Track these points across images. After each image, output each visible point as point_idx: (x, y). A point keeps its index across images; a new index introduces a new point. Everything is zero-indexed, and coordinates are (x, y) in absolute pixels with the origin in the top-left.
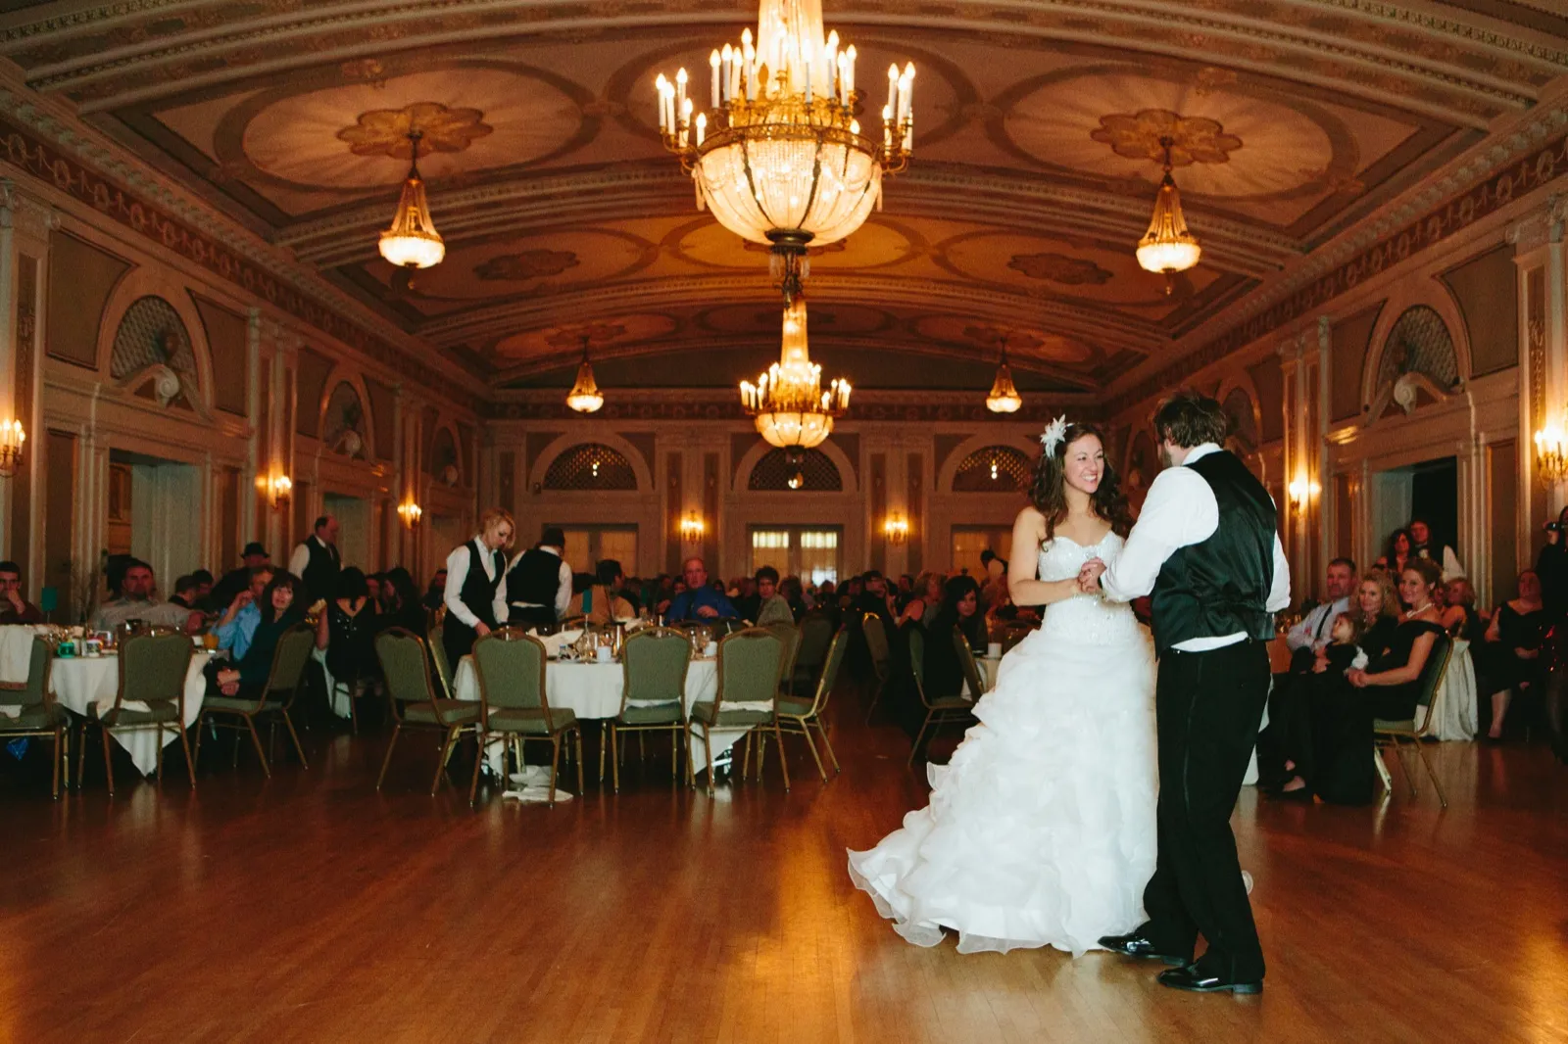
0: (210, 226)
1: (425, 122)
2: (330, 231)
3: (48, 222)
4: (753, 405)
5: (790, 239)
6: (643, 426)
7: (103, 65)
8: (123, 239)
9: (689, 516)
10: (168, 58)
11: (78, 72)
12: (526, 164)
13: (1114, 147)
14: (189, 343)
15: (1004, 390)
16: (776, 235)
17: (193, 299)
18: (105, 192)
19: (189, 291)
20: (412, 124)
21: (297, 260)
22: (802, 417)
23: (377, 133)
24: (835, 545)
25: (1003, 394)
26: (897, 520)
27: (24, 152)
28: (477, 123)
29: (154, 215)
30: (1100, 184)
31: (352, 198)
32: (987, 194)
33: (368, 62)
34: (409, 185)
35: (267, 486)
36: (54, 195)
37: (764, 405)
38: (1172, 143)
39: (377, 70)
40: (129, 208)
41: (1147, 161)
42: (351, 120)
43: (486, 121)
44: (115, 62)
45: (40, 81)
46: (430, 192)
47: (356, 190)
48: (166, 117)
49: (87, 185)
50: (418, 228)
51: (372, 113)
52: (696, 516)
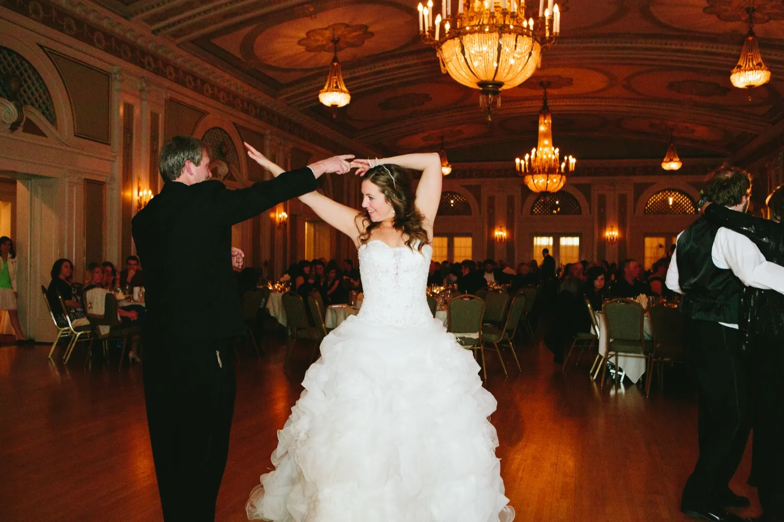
0: (243, 92)
1: (339, 33)
2: (301, 91)
3: (164, 96)
4: (523, 170)
5: (490, 86)
6: (474, 182)
7: (184, 20)
8: (200, 102)
9: (499, 229)
10: (212, 14)
11: (174, 24)
12: (394, 51)
13: (718, 16)
14: (235, 150)
15: (672, 158)
16: (482, 84)
17: (236, 127)
18: (191, 79)
19: (234, 124)
20: (334, 35)
21: (289, 105)
22: (548, 177)
23: (318, 40)
24: (578, 244)
25: (671, 160)
26: (612, 230)
27: (153, 64)
28: (365, 32)
29: (215, 88)
30: (713, 39)
31: (310, 73)
32: (646, 49)
33: (306, 6)
34: (333, 65)
35: (275, 217)
36: (167, 83)
37: (529, 169)
38: (754, 10)
39: (312, 10)
40: (203, 86)
41: (740, 23)
42: (303, 35)
43: (370, 30)
44: (189, 18)
45: (158, 30)
46: (343, 69)
47: (312, 69)
48: (217, 41)
49: (182, 77)
50: (337, 87)
51: (314, 31)
52: (503, 229)
